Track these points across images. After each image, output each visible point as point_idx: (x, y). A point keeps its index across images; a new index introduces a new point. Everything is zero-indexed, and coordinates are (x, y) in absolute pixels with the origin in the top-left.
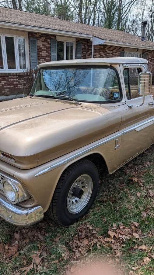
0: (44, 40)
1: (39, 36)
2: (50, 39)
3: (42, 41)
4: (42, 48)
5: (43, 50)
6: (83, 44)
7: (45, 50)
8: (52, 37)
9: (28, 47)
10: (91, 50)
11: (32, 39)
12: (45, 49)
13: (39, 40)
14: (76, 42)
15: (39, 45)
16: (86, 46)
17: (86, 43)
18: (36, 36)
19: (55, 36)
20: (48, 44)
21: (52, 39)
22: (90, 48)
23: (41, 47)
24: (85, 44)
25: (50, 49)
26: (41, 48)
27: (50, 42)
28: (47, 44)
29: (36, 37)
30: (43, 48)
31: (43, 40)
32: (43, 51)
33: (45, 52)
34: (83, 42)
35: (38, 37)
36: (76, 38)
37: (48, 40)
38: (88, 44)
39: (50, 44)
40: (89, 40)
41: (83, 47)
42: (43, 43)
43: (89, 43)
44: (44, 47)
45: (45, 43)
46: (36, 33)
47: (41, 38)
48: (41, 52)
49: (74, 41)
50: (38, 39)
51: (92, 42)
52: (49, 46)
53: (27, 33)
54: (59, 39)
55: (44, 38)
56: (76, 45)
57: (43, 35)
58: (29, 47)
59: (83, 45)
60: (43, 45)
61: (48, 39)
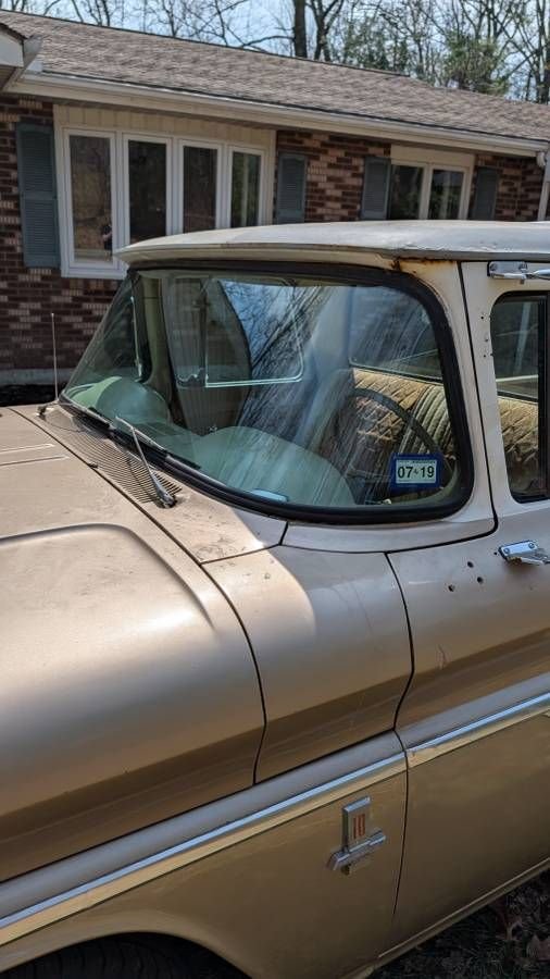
0: (339, 159)
1: (317, 145)
2: (364, 157)
3: (331, 166)
4: (328, 193)
5: (329, 198)
6: (505, 176)
7: (337, 199)
8: (372, 150)
9: (272, 188)
10: (537, 202)
11: (287, 156)
12: (338, 193)
13: (317, 158)
14: (477, 169)
15: (314, 178)
16: (517, 184)
17: (518, 173)
18: (307, 143)
19: (386, 145)
20: (354, 175)
21: (374, 156)
22: (532, 196)
23: (321, 186)
24: (516, 178)
25: (361, 195)
26: (323, 191)
27: (361, 170)
28: (349, 174)
29: (307, 149)
30: (331, 191)
31: (334, 161)
32: (330, 204)
33: (338, 205)
34: (506, 171)
35: (315, 150)
36: (477, 154)
37: (357, 162)
38: (529, 178)
39: (362, 176)
40: (533, 160)
41: (503, 189)
42: (331, 172)
43: (531, 172)
44: (337, 187)
45: (339, 173)
46: (308, 134)
47: (326, 152)
48: (322, 205)
49: (470, 161)
50: (314, 154)
51: (542, 171)
52: (356, 182)
53: (273, 133)
54: (399, 157)
55: (341, 153)
56: (474, 180)
57: (337, 140)
58: (276, 185)
59: (504, 184)
60: (330, 179)
61: (355, 156)
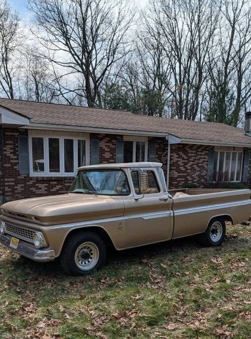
0: (108, 140)
1: (102, 137)
2: (115, 139)
3: (106, 142)
4: (106, 150)
5: (106, 151)
6: (158, 143)
7: (108, 152)
8: (118, 137)
9: (89, 149)
10: (167, 150)
11: (93, 140)
12: (109, 150)
13: (102, 140)
14: (149, 141)
15: (102, 146)
16: (161, 145)
17: (161, 141)
18: (99, 136)
19: (122, 136)
20: (113, 145)
21: (118, 139)
22: (166, 148)
23: (104, 148)
24: (161, 143)
25: (115, 150)
26: (104, 149)
27: (115, 143)
28: (111, 144)
29: (98, 138)
30: (107, 149)
31: (107, 141)
32: (106, 153)
33: (109, 153)
34: (158, 141)
35: (101, 138)
36: (149, 137)
37: (113, 141)
38: (165, 143)
39: (115, 145)
40: (165, 138)
41: (158, 146)
42: (106, 144)
43: (165, 141)
44: (108, 148)
45: (108, 144)
46: (99, 134)
47: (104, 139)
48: (104, 153)
49: (147, 139)
50: (101, 139)
51: (168, 141)
52: (114, 146)
53: (89, 135)
54: (125, 139)
55: (109, 139)
56: (148, 144)
57: (107, 135)
59: (158, 145)
60: (106, 146)
61: (113, 139)
